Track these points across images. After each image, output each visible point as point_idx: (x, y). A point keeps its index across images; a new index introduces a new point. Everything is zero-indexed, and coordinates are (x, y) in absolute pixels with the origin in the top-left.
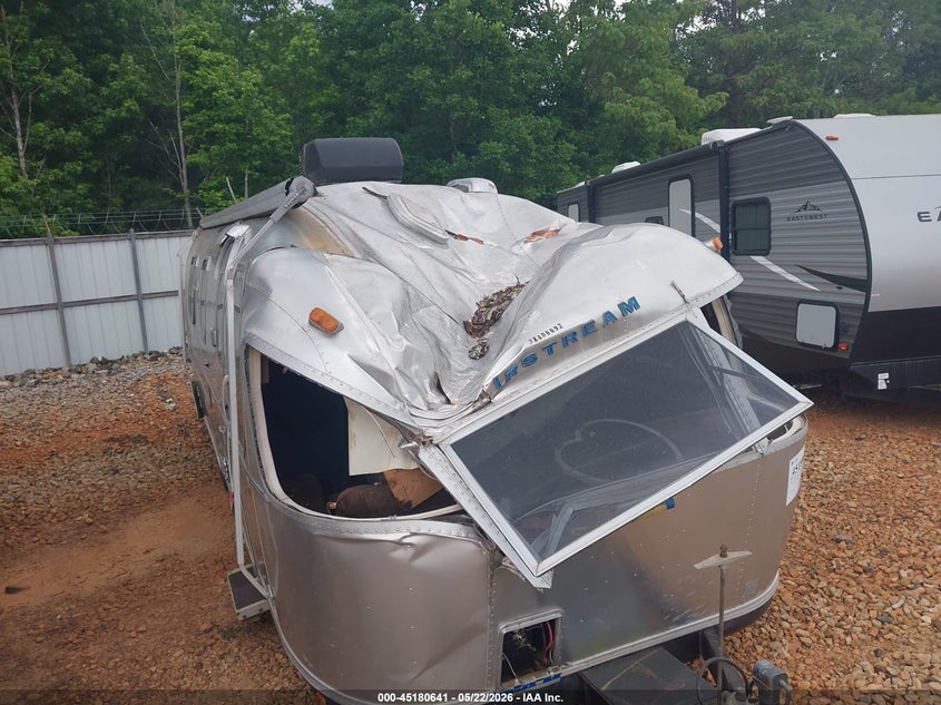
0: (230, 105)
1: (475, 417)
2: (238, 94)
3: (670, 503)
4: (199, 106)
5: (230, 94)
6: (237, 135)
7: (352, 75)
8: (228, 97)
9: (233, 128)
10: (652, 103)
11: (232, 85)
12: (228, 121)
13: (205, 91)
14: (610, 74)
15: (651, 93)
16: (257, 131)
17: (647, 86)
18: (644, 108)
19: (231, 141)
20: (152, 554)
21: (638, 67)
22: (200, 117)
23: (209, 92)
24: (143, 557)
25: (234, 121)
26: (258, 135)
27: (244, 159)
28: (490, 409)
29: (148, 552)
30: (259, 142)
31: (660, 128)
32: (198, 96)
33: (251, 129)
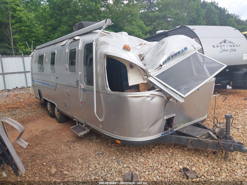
0: (26, 22)
1: (159, 71)
2: (28, 19)
3: (198, 89)
4: (16, 22)
5: (26, 19)
6: (29, 30)
7: (58, 17)
8: (26, 20)
9: (27, 28)
10: (136, 28)
11: (27, 17)
12: (26, 26)
13: (19, 18)
14: (125, 20)
15: (135, 25)
16: (34, 30)
17: (134, 23)
18: (134, 29)
19: (27, 32)
20: (38, 130)
21: (132, 19)
22: (17, 25)
23: (20, 18)
24: (36, 131)
25: (27, 26)
26: (34, 31)
27: (30, 37)
28: (161, 69)
29: (37, 130)
30: (34, 33)
31: (138, 34)
32: (16, 19)
33: (32, 29)
